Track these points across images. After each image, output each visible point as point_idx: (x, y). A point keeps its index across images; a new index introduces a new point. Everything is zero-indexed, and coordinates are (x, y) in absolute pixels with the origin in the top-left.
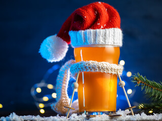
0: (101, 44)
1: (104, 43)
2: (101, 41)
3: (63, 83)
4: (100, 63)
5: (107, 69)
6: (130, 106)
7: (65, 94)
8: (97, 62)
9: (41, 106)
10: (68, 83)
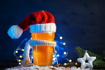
0: (43, 31)
1: (45, 30)
2: (44, 29)
3: (27, 51)
4: (42, 41)
5: (46, 44)
6: (58, 64)
7: (28, 56)
8: (41, 40)
9: (20, 61)
10: (29, 51)
